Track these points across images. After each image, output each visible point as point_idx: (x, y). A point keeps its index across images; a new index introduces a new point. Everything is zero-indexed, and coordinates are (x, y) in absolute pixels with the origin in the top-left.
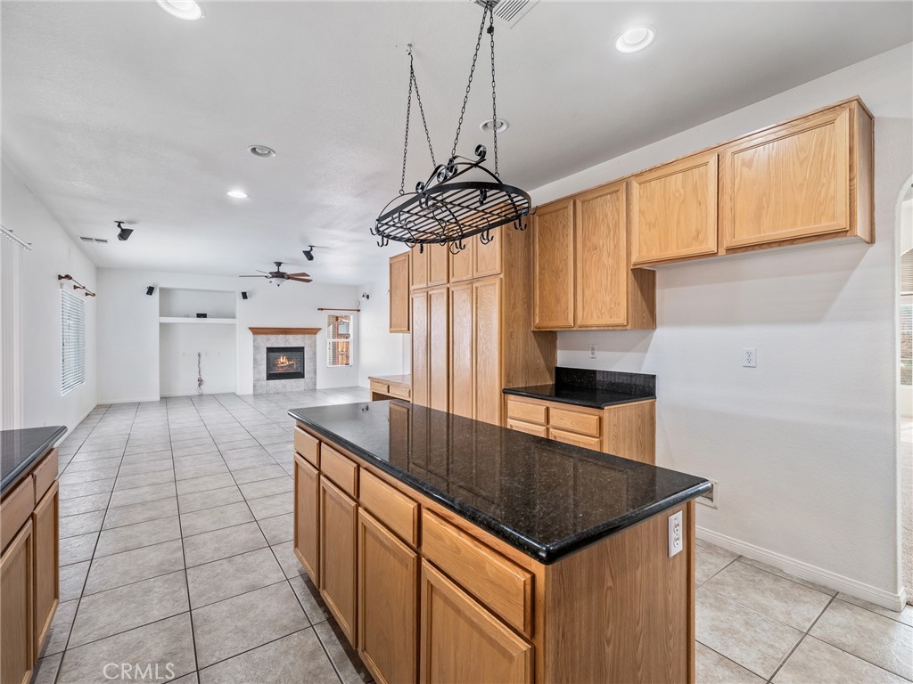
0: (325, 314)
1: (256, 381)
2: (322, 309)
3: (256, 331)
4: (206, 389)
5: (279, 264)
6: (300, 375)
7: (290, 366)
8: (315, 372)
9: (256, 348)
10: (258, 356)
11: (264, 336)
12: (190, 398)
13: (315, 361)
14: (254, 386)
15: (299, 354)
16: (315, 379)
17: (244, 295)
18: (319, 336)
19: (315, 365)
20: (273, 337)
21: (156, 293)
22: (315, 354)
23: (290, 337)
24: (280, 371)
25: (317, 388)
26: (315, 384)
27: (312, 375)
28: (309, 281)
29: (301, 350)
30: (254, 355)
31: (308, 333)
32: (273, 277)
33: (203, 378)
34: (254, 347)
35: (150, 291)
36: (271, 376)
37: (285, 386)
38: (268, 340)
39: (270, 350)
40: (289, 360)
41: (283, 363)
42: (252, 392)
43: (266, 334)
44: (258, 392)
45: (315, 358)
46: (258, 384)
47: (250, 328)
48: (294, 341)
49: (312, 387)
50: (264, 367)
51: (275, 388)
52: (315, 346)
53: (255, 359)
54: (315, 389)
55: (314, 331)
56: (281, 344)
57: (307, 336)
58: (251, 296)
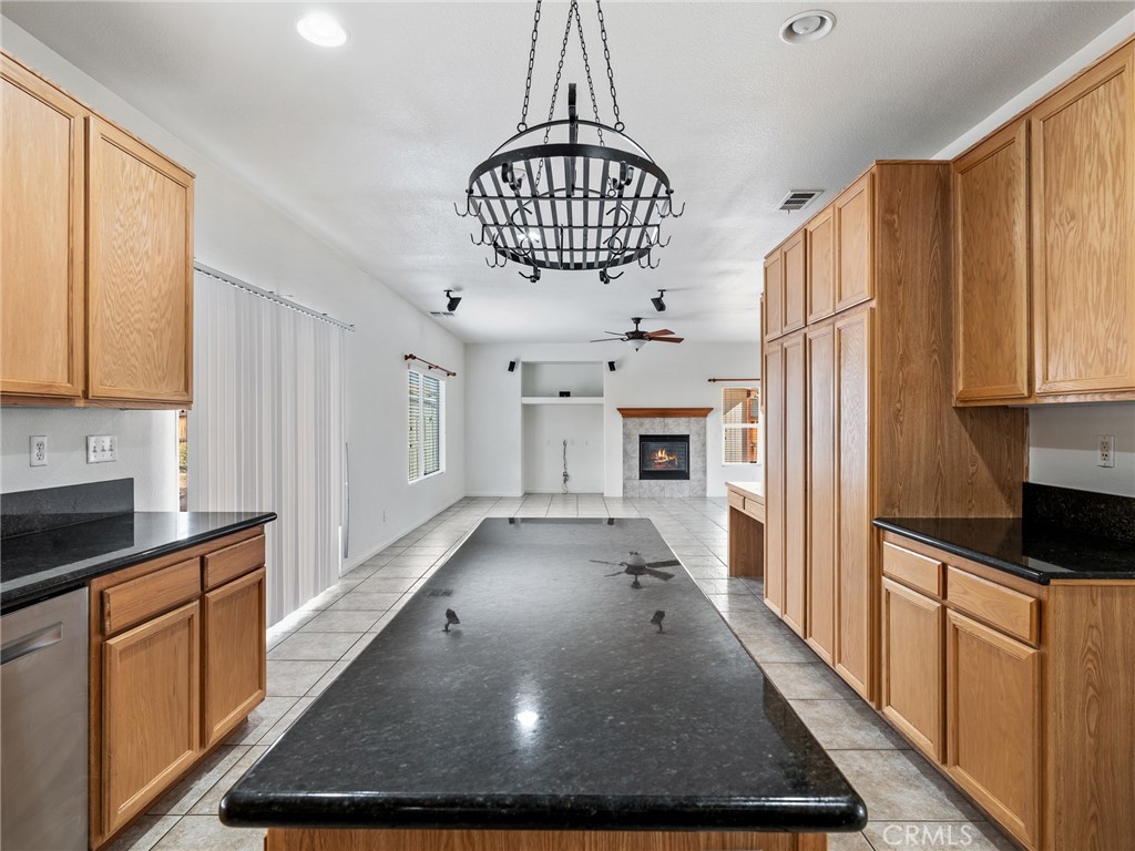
0: (720, 388)
1: (627, 479)
2: (714, 380)
3: (626, 413)
4: (573, 487)
5: (637, 321)
6: (683, 475)
7: (670, 462)
8: (705, 472)
9: (626, 436)
10: (629, 447)
11: (637, 420)
12: (552, 496)
13: (705, 456)
14: (624, 487)
15: (682, 444)
16: (705, 481)
17: (612, 366)
18: (710, 419)
19: (705, 461)
20: (647, 421)
21: (518, 370)
22: (704, 445)
23: (670, 421)
24: (658, 468)
25: (708, 495)
26: (705, 489)
27: (700, 475)
28: (679, 340)
29: (685, 438)
30: (624, 444)
31: (694, 416)
32: (630, 339)
33: (569, 472)
34: (624, 434)
35: (512, 366)
36: (645, 475)
37: (662, 489)
38: (642, 425)
39: (644, 438)
40: (669, 453)
41: (661, 458)
42: (621, 495)
43: (639, 416)
44: (629, 495)
45: (705, 451)
46: (629, 484)
47: (619, 409)
48: (675, 427)
49: (700, 493)
50: (636, 462)
51: (650, 491)
52: (705, 433)
53: (625, 451)
54: (705, 497)
55: (703, 413)
56: (659, 432)
57: (693, 419)
58: (620, 366)
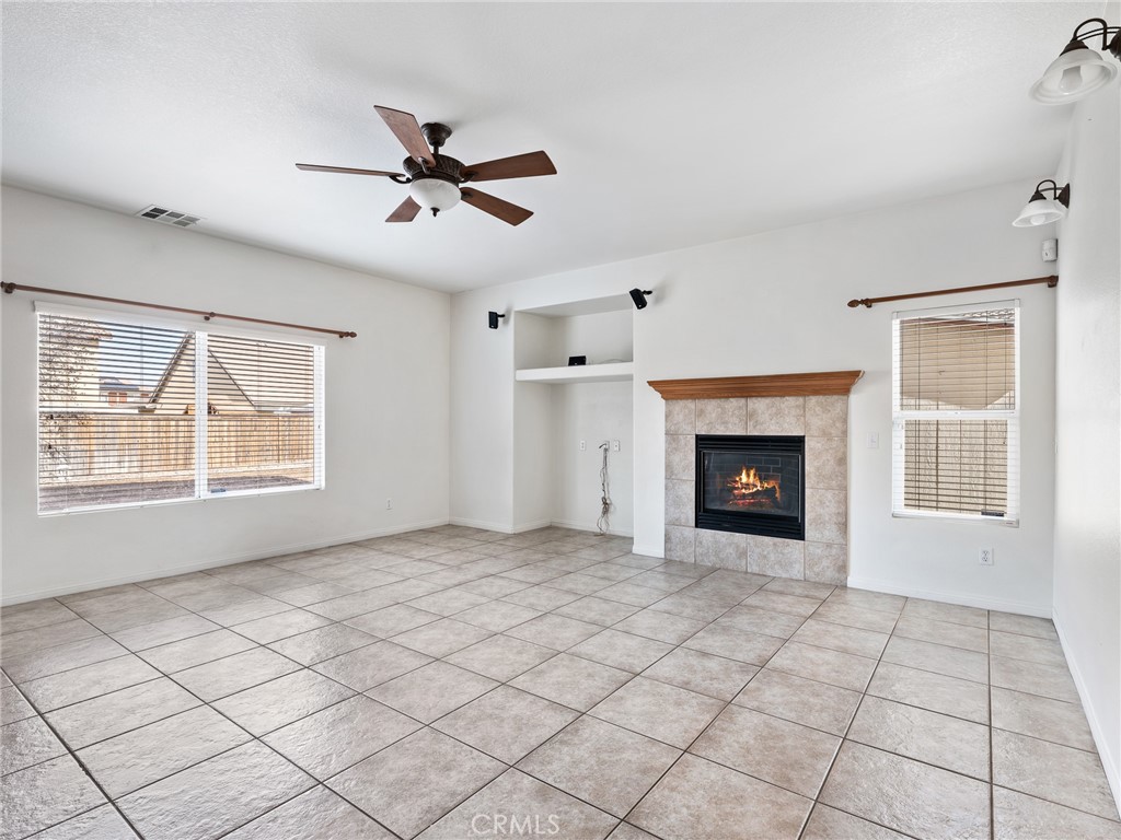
1: (671, 524)
2: (868, 303)
3: (671, 390)
6: (789, 525)
7: (769, 493)
8: (844, 526)
9: (672, 435)
10: (676, 458)
11: (691, 404)
13: (843, 488)
14: (668, 539)
15: (788, 458)
16: (844, 548)
17: (639, 298)
18: (857, 399)
19: (845, 501)
20: (712, 407)
21: (510, 326)
22: (843, 461)
23: (760, 405)
24: (740, 506)
25: (851, 582)
26: (843, 568)
27: (831, 533)
29: (795, 444)
30: (668, 454)
31: (816, 392)
33: (613, 498)
34: (667, 432)
35: (494, 320)
36: (707, 516)
37: (743, 554)
38: (701, 413)
39: (704, 443)
40: (762, 475)
41: (747, 486)
42: (657, 550)
43: (693, 396)
44: (675, 556)
45: (844, 475)
46: (676, 533)
47: (651, 383)
48: (771, 418)
49: (830, 574)
50: (688, 490)
51: (717, 554)
52: (845, 433)
53: (669, 467)
54: (844, 587)
55: (840, 383)
56: (735, 429)
57: (813, 400)
58: (658, 300)
